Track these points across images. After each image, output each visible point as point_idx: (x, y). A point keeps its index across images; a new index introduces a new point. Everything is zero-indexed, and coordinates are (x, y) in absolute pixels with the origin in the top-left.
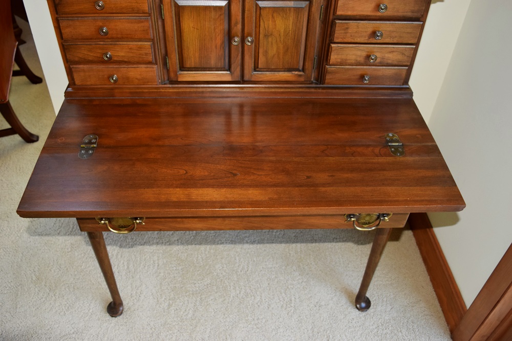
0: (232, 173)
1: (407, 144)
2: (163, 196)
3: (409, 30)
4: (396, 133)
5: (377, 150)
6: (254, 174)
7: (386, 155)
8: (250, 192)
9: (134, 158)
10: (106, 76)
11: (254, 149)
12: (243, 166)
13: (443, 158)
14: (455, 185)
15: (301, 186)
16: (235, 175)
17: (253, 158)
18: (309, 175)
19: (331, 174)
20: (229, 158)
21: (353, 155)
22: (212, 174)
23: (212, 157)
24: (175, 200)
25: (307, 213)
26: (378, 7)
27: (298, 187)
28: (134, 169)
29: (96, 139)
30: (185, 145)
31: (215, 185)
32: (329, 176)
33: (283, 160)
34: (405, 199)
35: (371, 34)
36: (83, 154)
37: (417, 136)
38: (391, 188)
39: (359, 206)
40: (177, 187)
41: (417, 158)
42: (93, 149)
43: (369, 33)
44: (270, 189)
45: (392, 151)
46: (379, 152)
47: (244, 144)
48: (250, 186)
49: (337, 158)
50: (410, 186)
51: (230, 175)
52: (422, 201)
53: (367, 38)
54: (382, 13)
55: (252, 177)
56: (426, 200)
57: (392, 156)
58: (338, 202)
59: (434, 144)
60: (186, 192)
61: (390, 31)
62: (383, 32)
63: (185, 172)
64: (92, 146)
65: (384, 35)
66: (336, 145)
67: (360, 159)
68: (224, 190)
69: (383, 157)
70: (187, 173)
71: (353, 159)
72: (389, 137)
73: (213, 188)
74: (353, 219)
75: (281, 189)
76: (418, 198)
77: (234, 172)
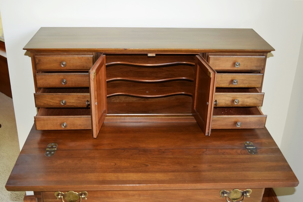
0: (145, 164)
1: (259, 147)
2: (101, 178)
3: (254, 79)
4: (251, 141)
5: (239, 151)
6: (159, 165)
7: (245, 154)
8: (157, 175)
9: (81, 156)
10: (59, 123)
11: (159, 151)
12: (152, 160)
13: (283, 156)
14: (292, 171)
15: (190, 172)
16: (147, 166)
17: (158, 156)
18: (195, 165)
19: (209, 165)
20: (143, 156)
21: (223, 154)
22: (132, 165)
23: (131, 155)
24: (109, 179)
25: (194, 188)
26: (234, 64)
27: (187, 172)
28: (81, 162)
29: (56, 145)
30: (114, 149)
31: (134, 171)
32: (208, 166)
33: (178, 157)
34: (258, 178)
35: (230, 82)
36: (48, 154)
37: (265, 143)
38: (248, 172)
39: (228, 183)
40: (110, 172)
41: (265, 155)
42: (54, 151)
43: (229, 81)
44: (170, 174)
45: (249, 152)
46: (241, 152)
47: (152, 148)
48: (157, 172)
49: (213, 156)
50: (262, 171)
51: (143, 166)
52: (270, 180)
53: (228, 84)
54: (237, 68)
55: (158, 167)
56: (272, 179)
57: (249, 154)
58: (214, 181)
59: (276, 147)
60: (116, 175)
61: (242, 80)
62: (238, 80)
63: (114, 164)
64: (54, 149)
65: (238, 82)
66: (212, 149)
67: (228, 156)
68: (140, 174)
69: (243, 155)
70: (116, 164)
71: (223, 156)
72: (247, 143)
73: (133, 173)
74: (225, 195)
75: (177, 173)
76: (267, 178)
77: (146, 164)
